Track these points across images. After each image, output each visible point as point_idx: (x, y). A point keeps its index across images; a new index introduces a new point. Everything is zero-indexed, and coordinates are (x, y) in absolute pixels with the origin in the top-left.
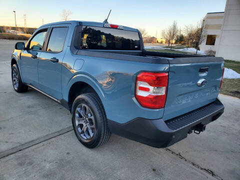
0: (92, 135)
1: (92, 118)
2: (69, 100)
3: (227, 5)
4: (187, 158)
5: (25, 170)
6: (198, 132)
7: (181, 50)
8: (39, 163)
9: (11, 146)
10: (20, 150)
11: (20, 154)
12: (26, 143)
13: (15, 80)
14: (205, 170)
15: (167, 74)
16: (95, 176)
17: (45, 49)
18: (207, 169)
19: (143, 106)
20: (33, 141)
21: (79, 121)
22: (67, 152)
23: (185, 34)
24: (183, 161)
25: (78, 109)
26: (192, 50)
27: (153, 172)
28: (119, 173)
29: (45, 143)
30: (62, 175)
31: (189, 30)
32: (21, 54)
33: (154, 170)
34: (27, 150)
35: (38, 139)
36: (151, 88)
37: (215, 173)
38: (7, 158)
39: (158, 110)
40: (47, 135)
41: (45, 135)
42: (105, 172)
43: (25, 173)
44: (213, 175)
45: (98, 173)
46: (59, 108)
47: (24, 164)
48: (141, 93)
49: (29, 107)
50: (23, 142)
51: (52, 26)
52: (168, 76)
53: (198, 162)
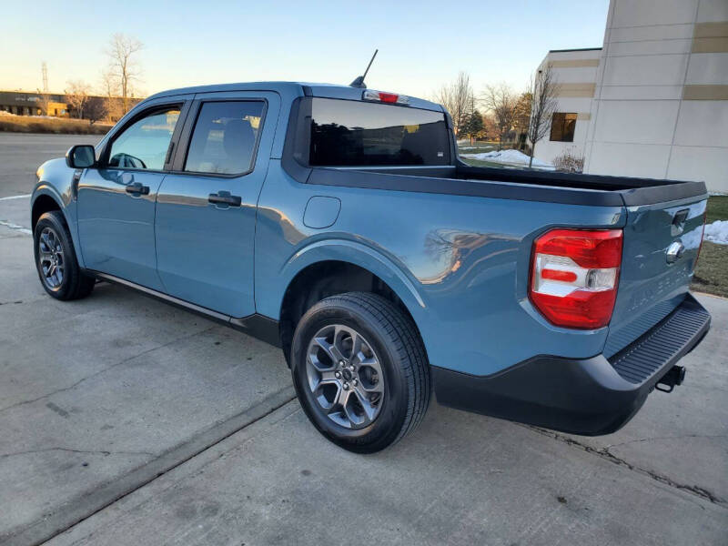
0: (371, 413)
1: (375, 363)
2: (282, 316)
3: (611, 29)
4: (630, 460)
5: (206, 529)
6: (668, 388)
7: (481, 156)
8: (235, 506)
9: (126, 464)
10: (160, 475)
11: (165, 484)
12: (167, 452)
13: (47, 264)
14: (689, 488)
15: (618, 234)
16: (413, 531)
17: (180, 168)
18: (692, 485)
19: (554, 324)
20: (182, 445)
21: (319, 376)
22: (299, 468)
23: (486, 111)
24: (623, 469)
25: (317, 340)
26: (512, 158)
27: (561, 506)
28: (471, 515)
29: (223, 446)
30: (318, 535)
31: (497, 98)
32: (76, 181)
33: (561, 500)
34: (178, 473)
35: (195, 437)
36: (582, 273)
37: (717, 494)
38: (134, 499)
39: (592, 332)
40: (218, 425)
41: (210, 423)
42: (432, 515)
43: (208, 537)
44: (712, 499)
45: (416, 522)
46: (212, 341)
47: (193, 512)
48: (547, 288)
49: (117, 344)
50: (158, 448)
51: (199, 97)
52: (623, 237)
53: (662, 470)
